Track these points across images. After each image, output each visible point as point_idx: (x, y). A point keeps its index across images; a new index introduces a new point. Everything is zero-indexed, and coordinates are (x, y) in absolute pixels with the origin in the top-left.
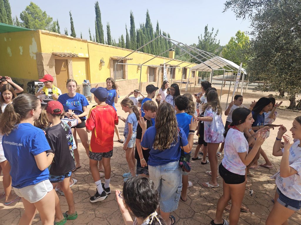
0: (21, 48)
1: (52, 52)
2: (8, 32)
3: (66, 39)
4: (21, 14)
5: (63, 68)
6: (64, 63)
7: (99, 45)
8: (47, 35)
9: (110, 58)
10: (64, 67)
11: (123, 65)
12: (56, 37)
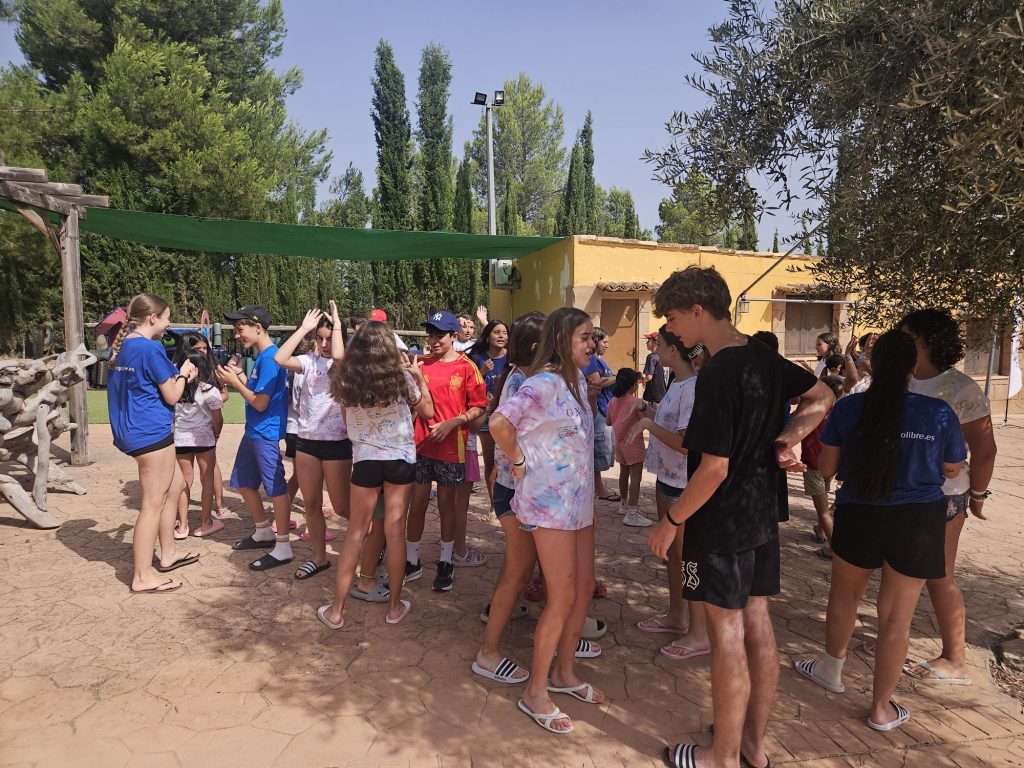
0: (551, 279)
1: (597, 281)
2: (539, 249)
3: (636, 250)
4: (661, 205)
5: (624, 320)
6: (628, 308)
7: (737, 255)
8: (590, 244)
9: (775, 291)
10: (629, 317)
11: (832, 305)
12: (613, 247)
